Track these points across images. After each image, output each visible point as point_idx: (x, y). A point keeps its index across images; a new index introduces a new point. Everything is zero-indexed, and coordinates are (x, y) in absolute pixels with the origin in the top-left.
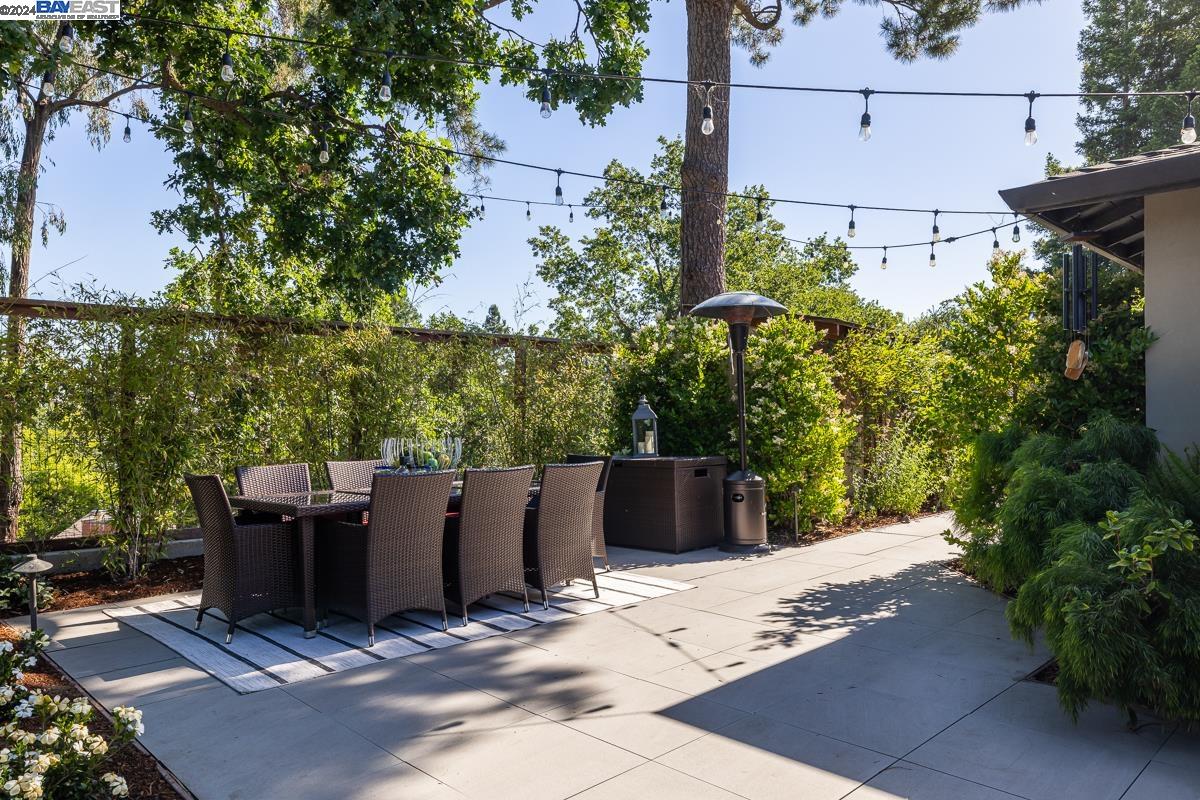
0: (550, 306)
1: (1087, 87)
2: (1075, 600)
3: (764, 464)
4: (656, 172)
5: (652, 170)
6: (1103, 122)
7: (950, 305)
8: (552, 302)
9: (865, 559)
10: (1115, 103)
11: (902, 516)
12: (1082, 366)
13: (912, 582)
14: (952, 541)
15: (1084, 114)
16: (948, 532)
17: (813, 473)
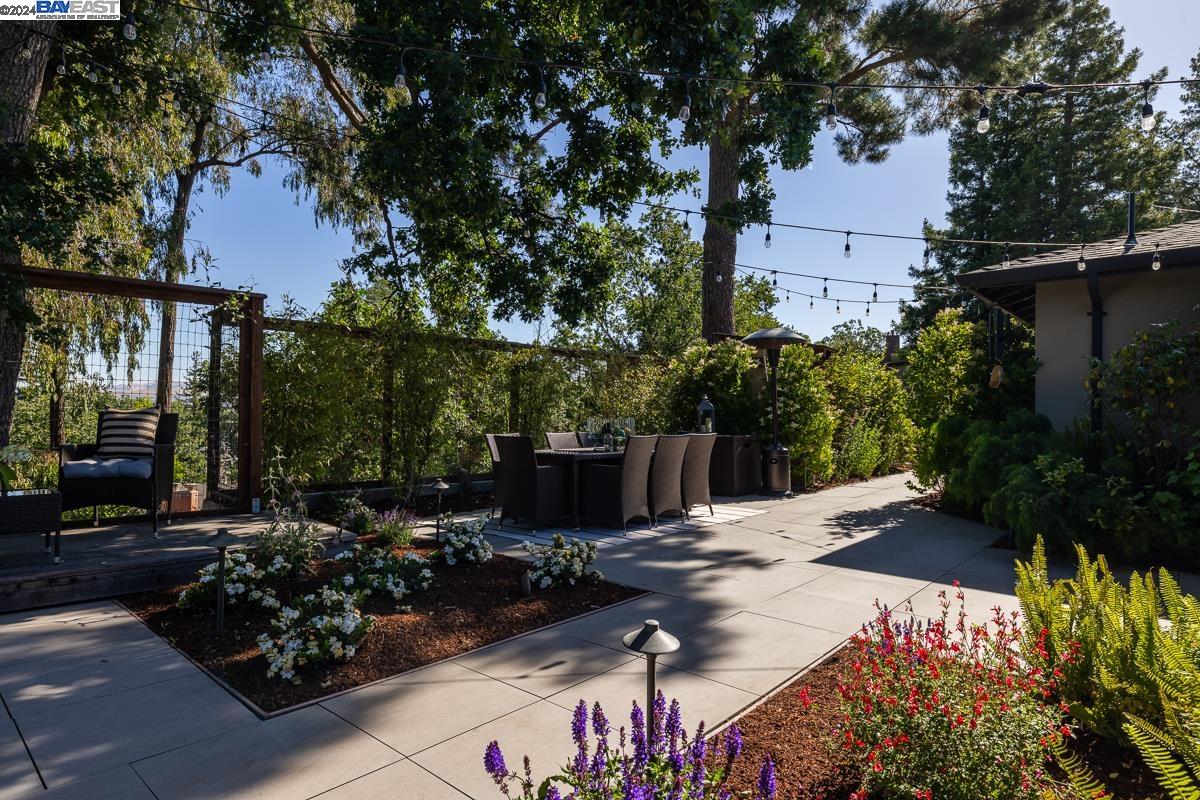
0: (553, 326)
1: (954, 170)
2: (1024, 498)
3: (788, 440)
4: (644, 227)
5: (639, 225)
6: (965, 198)
7: (840, 329)
8: (554, 322)
9: (854, 500)
10: (974, 184)
11: (863, 478)
12: (1000, 380)
13: (894, 510)
14: (912, 488)
15: (952, 192)
16: (909, 482)
17: (817, 445)
